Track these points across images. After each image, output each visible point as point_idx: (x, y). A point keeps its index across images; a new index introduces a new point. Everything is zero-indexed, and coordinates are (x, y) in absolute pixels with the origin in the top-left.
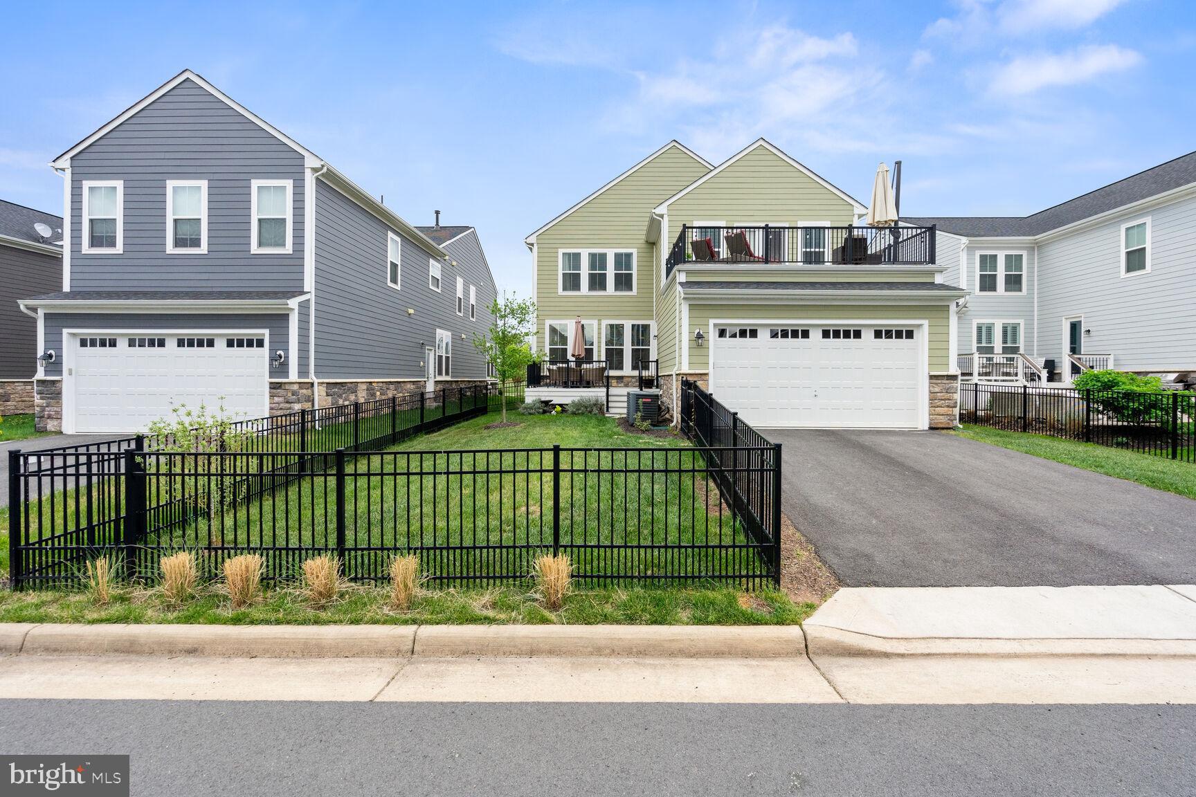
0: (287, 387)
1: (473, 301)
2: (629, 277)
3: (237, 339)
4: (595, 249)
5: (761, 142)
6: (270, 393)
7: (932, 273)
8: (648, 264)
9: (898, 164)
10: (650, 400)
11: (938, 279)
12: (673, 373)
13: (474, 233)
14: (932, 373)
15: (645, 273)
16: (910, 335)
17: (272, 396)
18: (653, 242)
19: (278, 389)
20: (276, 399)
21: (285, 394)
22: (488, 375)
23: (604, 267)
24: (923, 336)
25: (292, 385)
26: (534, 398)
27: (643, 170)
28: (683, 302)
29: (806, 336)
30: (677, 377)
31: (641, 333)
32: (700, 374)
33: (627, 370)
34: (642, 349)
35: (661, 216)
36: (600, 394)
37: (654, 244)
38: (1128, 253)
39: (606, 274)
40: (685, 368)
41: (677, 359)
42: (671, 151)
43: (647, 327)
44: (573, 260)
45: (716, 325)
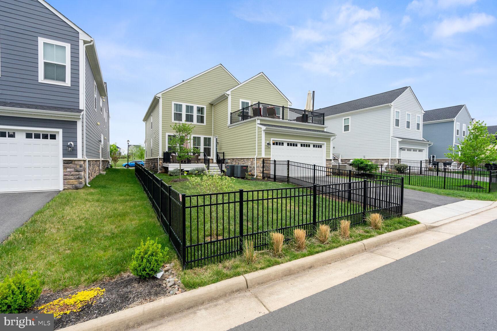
0: (76, 163)
1: (106, 120)
2: (202, 117)
3: (34, 134)
4: (189, 104)
5: (262, 74)
6: (64, 166)
7: (324, 128)
8: (210, 113)
9: (314, 92)
10: (244, 168)
11: (325, 130)
12: (255, 157)
14: (327, 159)
15: (209, 116)
16: (321, 147)
17: (65, 168)
19: (69, 164)
20: (68, 170)
21: (75, 166)
23: (192, 112)
24: (324, 147)
25: (80, 162)
26: (175, 168)
27: (208, 73)
28: (263, 131)
29: (296, 145)
30: (257, 159)
31: (207, 141)
32: (269, 158)
33: (202, 156)
34: (208, 148)
35: (228, 95)
36: (202, 166)
37: (212, 105)
38: (344, 126)
39: (193, 115)
40: (263, 156)
41: (257, 152)
42: (219, 68)
43: (210, 139)
44: (178, 107)
45: (273, 140)
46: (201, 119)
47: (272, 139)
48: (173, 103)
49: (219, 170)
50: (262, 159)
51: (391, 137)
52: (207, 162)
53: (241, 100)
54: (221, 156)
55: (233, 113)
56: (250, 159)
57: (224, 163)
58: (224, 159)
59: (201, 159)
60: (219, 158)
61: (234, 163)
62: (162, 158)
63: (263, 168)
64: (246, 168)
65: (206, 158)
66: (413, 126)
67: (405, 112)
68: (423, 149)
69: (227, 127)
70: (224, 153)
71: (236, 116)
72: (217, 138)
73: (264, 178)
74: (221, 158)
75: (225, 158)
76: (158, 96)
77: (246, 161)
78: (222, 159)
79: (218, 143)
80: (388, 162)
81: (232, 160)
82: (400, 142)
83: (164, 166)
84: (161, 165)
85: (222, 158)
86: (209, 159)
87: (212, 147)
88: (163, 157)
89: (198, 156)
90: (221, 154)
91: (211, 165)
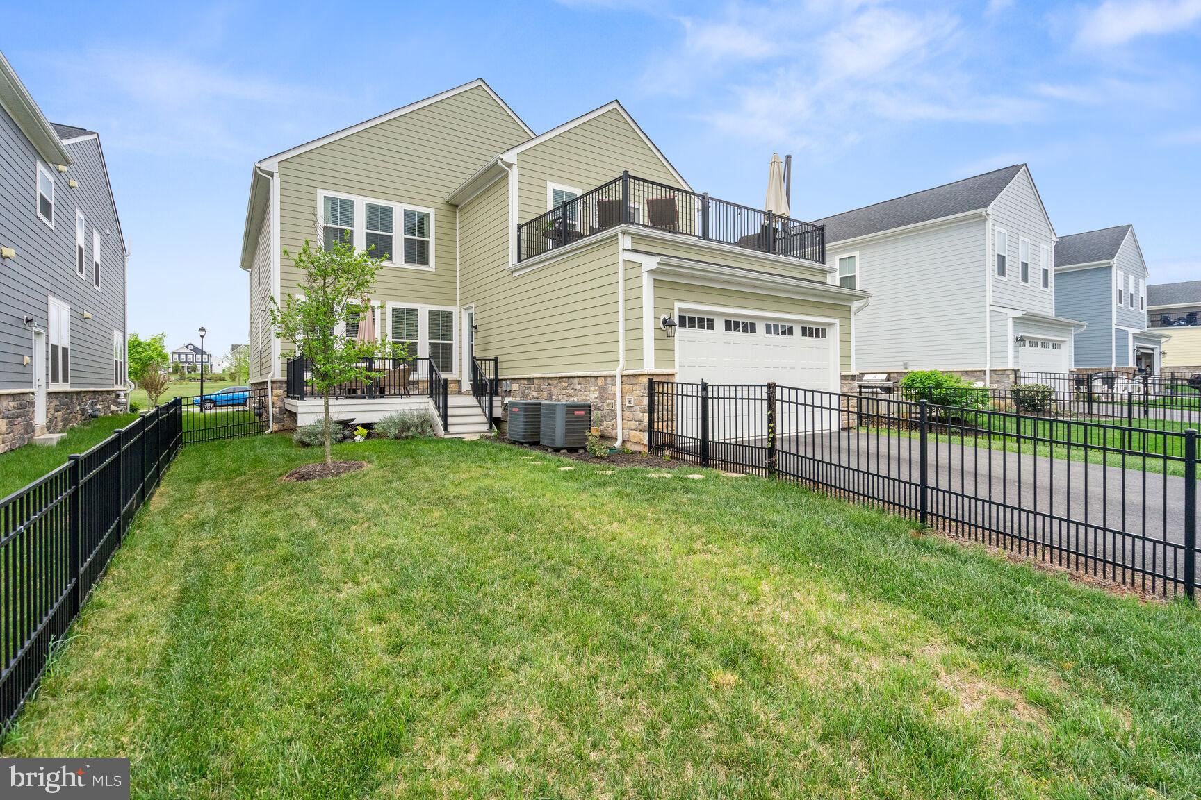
1: (97, 258)
2: (423, 246)
4: (378, 200)
5: (615, 105)
7: (825, 272)
8: (450, 232)
9: (788, 157)
11: (828, 280)
12: (617, 372)
13: (97, 141)
14: (844, 373)
15: (446, 243)
16: (824, 335)
18: (456, 203)
22: (117, 383)
23: (388, 226)
24: (834, 335)
27: (441, 105)
28: (645, 276)
29: (753, 330)
30: (624, 378)
31: (440, 323)
32: (668, 375)
33: (422, 373)
34: (442, 344)
35: (510, 165)
36: (422, 406)
37: (456, 206)
38: (841, 279)
39: (391, 237)
40: (649, 365)
41: (622, 354)
42: (476, 91)
43: (448, 316)
44: (341, 209)
45: (681, 310)
46: (417, 252)
47: (678, 305)
48: (321, 194)
49: (483, 419)
50: (645, 380)
51: (988, 305)
52: (438, 390)
53: (551, 186)
54: (487, 371)
55: (525, 224)
56: (593, 380)
57: (497, 394)
58: (497, 382)
59: (418, 381)
60: (479, 378)
61: (535, 394)
62: (281, 382)
63: (651, 411)
64: (583, 413)
65: (435, 377)
66: (1035, 276)
67: (1016, 236)
68: (1063, 341)
69: (506, 273)
70: (496, 360)
71: (535, 235)
72: (473, 311)
73: (652, 447)
74: (488, 377)
75: (500, 377)
76: (264, 166)
77: (578, 387)
78: (491, 381)
79: (476, 327)
80: (984, 380)
81: (526, 382)
82: (1017, 320)
83: (288, 407)
84: (279, 404)
85: (492, 377)
86: (446, 381)
87: (455, 342)
88: (285, 378)
89: (407, 372)
90: (487, 365)
91: (451, 400)
